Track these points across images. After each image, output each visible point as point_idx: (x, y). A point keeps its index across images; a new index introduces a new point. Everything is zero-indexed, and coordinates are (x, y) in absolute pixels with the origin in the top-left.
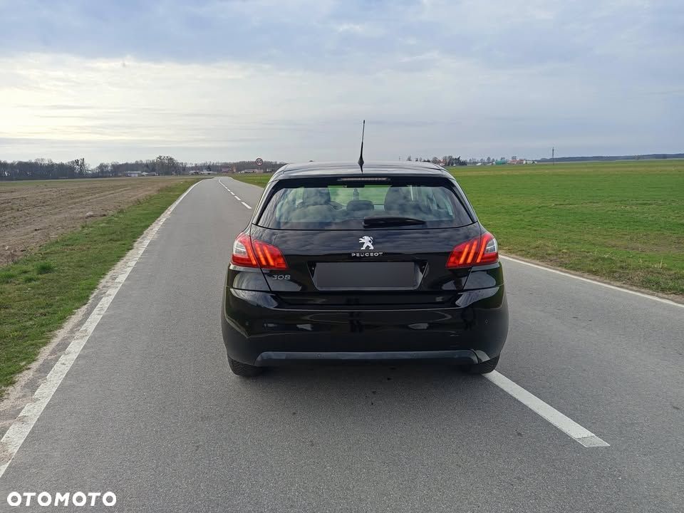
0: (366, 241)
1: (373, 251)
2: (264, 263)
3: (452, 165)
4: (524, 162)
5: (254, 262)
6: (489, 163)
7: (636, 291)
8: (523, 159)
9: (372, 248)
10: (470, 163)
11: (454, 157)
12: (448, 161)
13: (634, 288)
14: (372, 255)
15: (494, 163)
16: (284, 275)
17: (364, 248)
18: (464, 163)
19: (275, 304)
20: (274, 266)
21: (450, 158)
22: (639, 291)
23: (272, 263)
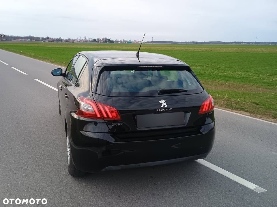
0: (163, 102)
1: (167, 108)
2: (105, 116)
3: (107, 42)
4: (140, 43)
5: (99, 116)
6: (124, 42)
7: (225, 110)
8: (139, 41)
9: (166, 106)
10: (115, 42)
11: (108, 38)
12: (105, 40)
13: (223, 108)
14: (166, 110)
15: (126, 42)
16: (119, 123)
17: (162, 106)
18: (112, 42)
19: (114, 140)
20: (111, 118)
21: (106, 39)
22: (226, 110)
23: (111, 116)
